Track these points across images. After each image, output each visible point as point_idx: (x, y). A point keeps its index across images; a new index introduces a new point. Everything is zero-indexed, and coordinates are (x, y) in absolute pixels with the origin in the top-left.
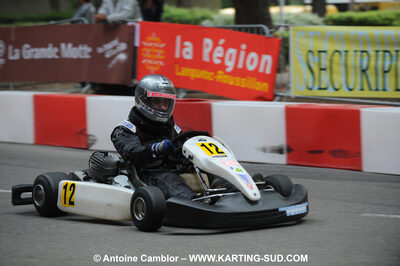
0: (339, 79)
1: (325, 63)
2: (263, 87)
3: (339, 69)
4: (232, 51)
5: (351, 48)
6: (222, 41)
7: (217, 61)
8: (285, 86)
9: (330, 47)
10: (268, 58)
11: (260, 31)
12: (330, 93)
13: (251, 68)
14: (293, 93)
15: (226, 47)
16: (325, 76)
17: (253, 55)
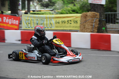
0: (32, 25)
1: (29, 22)
2: (16, 27)
3: (32, 23)
4: (10, 20)
5: (35, 19)
6: (8, 18)
7: (7, 22)
8: (21, 27)
9: (30, 19)
10: (17, 21)
11: (16, 15)
12: (30, 28)
13: (14, 23)
14: (23, 28)
15: (9, 19)
16: (29, 25)
17: (15, 20)
